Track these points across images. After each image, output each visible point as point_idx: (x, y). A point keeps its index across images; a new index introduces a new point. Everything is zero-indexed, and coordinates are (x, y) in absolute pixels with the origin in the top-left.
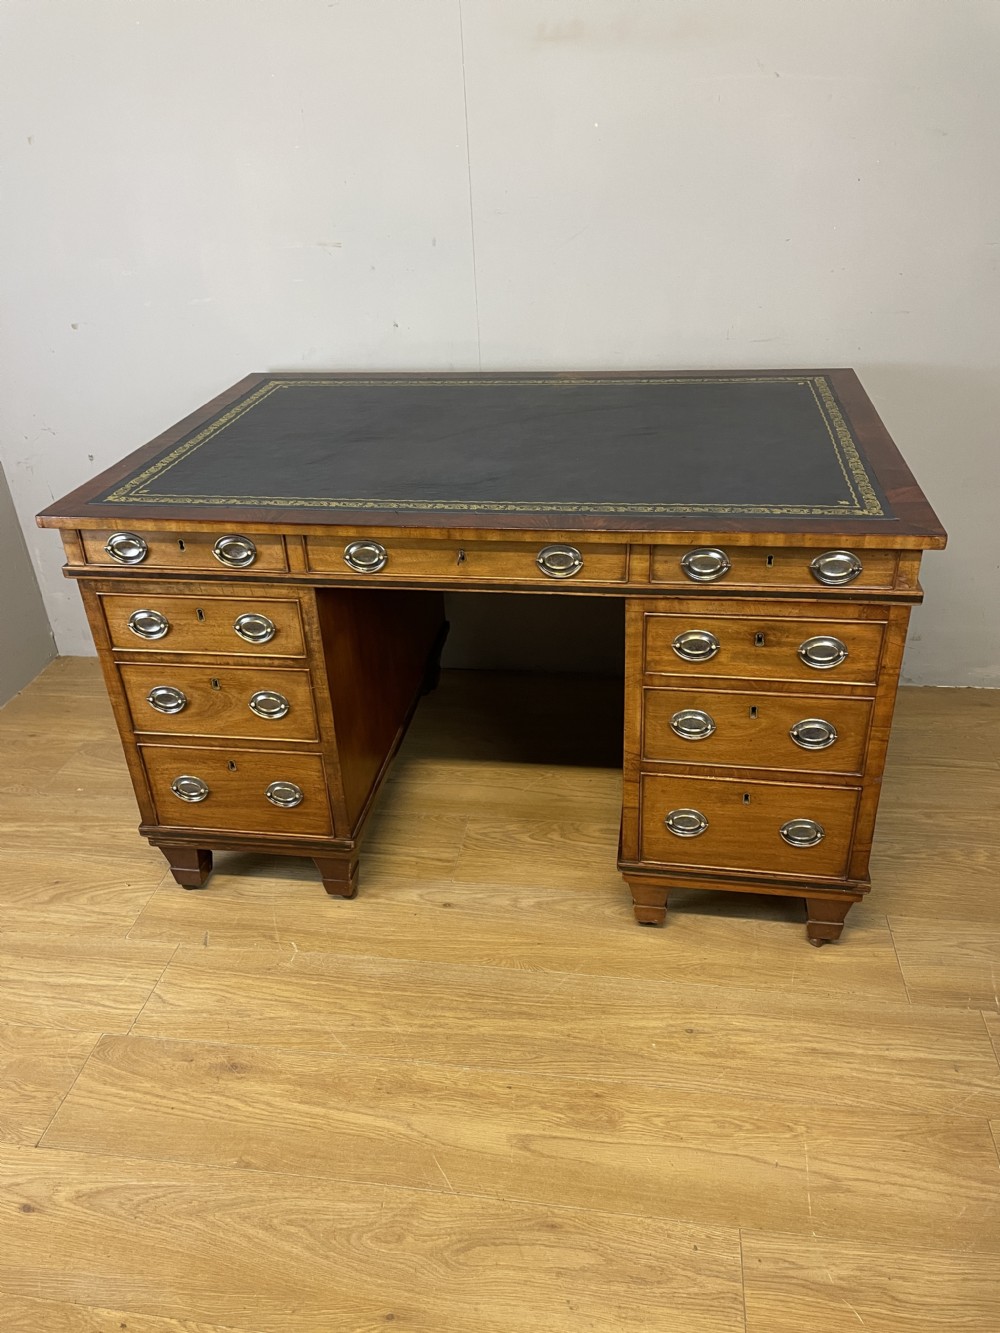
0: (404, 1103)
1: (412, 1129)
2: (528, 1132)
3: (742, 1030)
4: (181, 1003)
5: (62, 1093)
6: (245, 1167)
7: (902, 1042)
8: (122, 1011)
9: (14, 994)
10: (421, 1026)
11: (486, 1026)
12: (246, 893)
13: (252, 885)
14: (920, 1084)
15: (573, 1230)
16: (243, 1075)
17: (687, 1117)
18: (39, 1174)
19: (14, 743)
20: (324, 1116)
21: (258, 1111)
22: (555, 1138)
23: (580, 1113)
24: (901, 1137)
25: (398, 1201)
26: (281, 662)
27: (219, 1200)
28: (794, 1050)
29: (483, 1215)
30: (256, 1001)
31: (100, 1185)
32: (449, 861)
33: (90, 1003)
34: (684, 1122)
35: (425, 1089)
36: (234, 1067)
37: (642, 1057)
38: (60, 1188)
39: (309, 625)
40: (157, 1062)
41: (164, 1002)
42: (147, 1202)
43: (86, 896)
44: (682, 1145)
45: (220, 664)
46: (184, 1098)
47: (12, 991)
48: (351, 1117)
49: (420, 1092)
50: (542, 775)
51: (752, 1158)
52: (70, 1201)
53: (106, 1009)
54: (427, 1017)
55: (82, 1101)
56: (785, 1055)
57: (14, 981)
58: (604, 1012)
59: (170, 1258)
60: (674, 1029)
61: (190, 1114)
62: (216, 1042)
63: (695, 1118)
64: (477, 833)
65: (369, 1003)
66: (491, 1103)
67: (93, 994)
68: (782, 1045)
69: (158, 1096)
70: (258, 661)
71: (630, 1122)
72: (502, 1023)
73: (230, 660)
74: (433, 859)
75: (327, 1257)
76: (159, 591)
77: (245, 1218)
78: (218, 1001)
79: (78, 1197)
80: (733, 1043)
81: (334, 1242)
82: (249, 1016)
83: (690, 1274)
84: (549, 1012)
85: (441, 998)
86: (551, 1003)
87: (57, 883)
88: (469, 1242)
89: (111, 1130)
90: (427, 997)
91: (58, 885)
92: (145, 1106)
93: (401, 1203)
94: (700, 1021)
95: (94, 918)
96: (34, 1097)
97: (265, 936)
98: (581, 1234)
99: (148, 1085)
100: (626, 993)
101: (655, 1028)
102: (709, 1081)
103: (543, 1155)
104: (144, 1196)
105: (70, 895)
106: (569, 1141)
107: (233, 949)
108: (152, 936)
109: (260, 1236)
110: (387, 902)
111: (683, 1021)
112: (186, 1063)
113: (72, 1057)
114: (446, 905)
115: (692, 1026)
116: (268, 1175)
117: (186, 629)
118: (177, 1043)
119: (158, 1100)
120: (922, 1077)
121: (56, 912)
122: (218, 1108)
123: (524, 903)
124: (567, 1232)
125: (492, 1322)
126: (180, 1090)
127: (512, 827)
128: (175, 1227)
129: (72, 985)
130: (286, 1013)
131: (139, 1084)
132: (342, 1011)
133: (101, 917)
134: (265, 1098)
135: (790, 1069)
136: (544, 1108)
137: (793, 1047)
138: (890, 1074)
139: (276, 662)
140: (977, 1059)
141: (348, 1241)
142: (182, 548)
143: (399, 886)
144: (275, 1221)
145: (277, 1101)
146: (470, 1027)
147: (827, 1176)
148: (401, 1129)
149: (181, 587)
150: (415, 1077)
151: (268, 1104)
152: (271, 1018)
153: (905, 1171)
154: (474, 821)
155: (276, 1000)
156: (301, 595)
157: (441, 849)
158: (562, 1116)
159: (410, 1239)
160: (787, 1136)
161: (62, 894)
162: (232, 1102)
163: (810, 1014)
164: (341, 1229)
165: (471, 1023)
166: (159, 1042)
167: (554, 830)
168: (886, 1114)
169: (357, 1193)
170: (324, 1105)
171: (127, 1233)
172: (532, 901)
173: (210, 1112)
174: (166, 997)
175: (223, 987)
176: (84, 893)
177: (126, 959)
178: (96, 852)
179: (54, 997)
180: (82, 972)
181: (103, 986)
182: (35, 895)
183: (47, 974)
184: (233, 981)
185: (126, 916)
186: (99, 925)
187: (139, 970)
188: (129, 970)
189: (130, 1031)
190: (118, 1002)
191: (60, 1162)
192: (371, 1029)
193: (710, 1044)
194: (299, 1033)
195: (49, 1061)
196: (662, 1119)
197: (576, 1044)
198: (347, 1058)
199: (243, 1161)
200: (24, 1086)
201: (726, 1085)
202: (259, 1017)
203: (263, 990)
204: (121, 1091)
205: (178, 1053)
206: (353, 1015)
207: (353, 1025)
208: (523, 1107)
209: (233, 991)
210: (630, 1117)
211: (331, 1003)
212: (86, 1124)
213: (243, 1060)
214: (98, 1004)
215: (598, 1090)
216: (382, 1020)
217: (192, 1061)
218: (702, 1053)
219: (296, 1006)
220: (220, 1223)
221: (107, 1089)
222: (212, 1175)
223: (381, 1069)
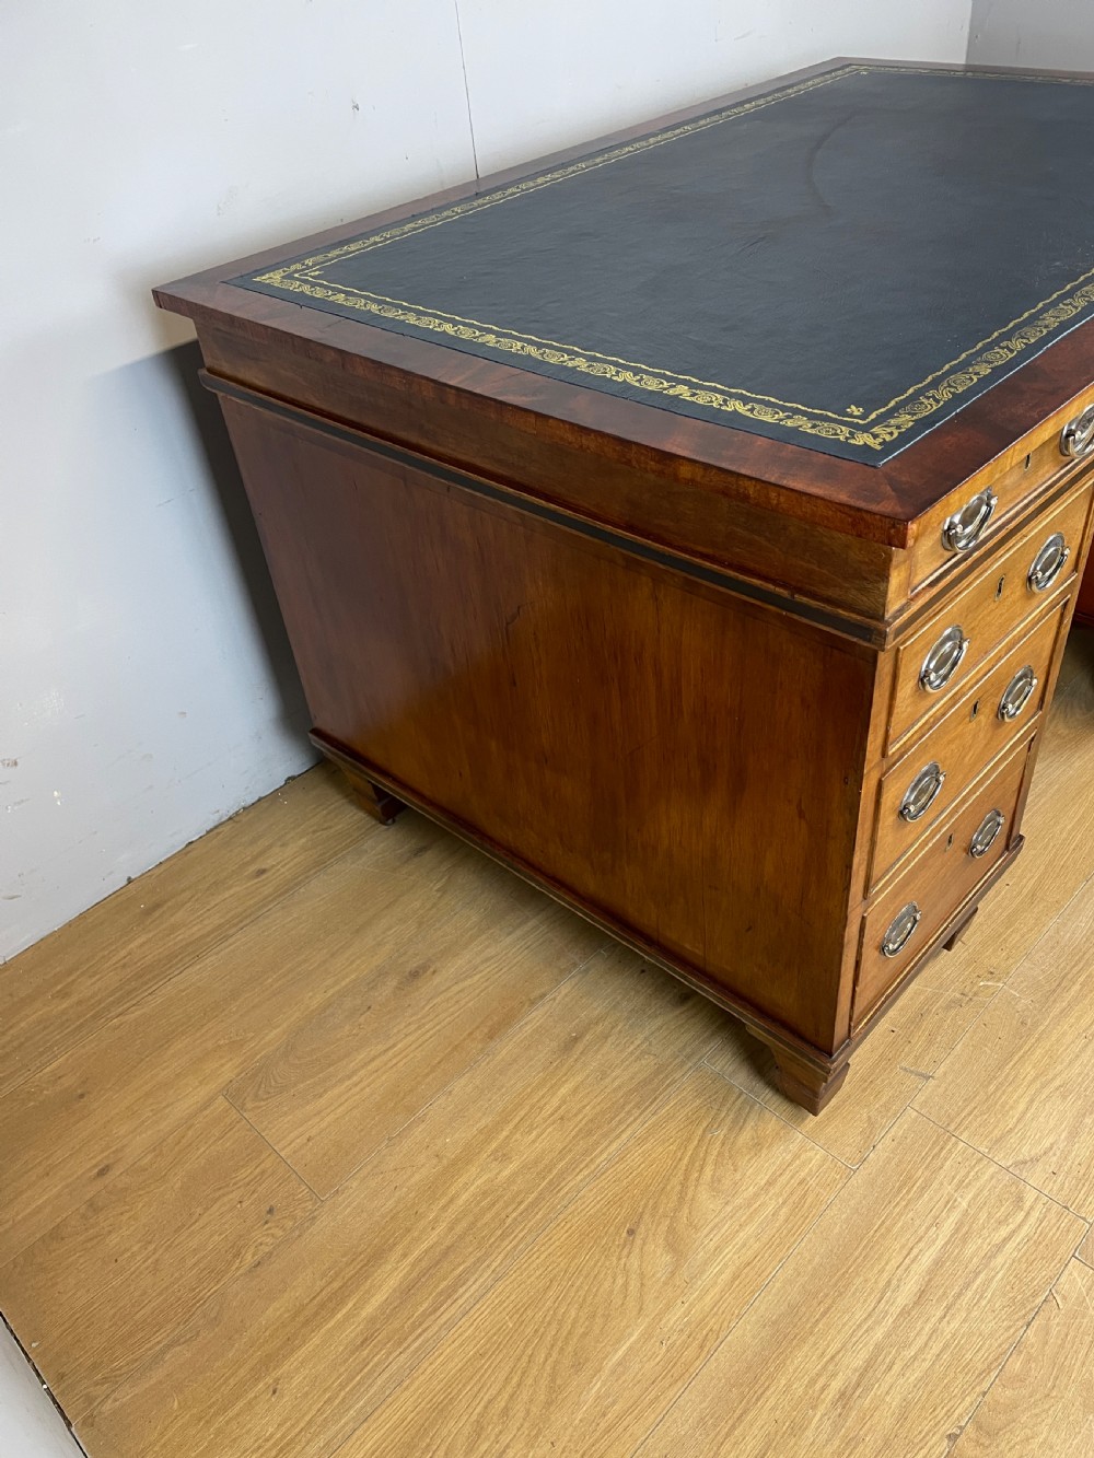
4: (1047, 1143)
8: (1033, 1219)
9: (906, 1366)
33: (990, 1256)
41: (1034, 1160)
43: (703, 1195)
47: (896, 1368)
53: (1016, 1240)
57: (869, 1365)
67: (970, 1249)
87: (631, 1232)
95: (770, 1203)
97: (948, 1008)
105: (684, 1221)
107: (958, 1049)
108: (869, 1137)
121: (715, 1253)
129: (932, 1272)
133: (775, 1189)
174: (1025, 1152)
175: (1038, 1084)
176: (693, 1199)
177: (904, 1184)
178: (586, 1152)
179: (948, 1308)
180: (905, 1252)
181: (957, 1230)
182: (642, 1276)
183: (882, 1305)
184: (1028, 1070)
185: (796, 1157)
186: (795, 1197)
187: (942, 1173)
188: (935, 1185)
189: (1084, 1219)
190: (1006, 1219)
203: (1065, 1043)
209: (1050, 1075)
214: (999, 1248)
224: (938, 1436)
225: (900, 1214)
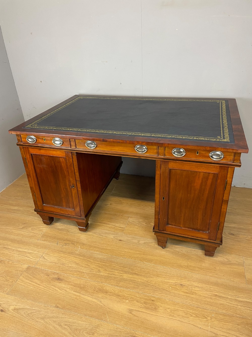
0: (100, 295)
1: (101, 303)
2: (132, 308)
3: (196, 286)
4: (48, 259)
5: (16, 280)
7: (243, 296)
8: (34, 260)
9: (9, 252)
10: (108, 274)
11: (125, 276)
18: (6, 302)
19: (21, 186)
20: (79, 296)
21: (63, 292)
22: (139, 311)
23: (146, 305)
24: (238, 324)
25: (94, 323)
27: (49, 315)
28: (210, 294)
29: (116, 331)
30: (67, 261)
31: (20, 307)
32: (123, 228)
33: (27, 257)
34: (176, 312)
35: (106, 292)
36: (59, 279)
37: (167, 291)
38: (11, 306)
40: (40, 275)
41: (45, 259)
42: (31, 313)
43: (31, 228)
44: (174, 318)
46: (45, 286)
48: (86, 297)
50: (151, 206)
51: (194, 325)
52: (12, 310)
53: (30, 259)
54: (110, 271)
55: (20, 283)
56: (208, 296)
58: (158, 276)
59: (34, 330)
60: (177, 284)
61: (45, 291)
62: (55, 271)
63: (179, 311)
64: (131, 221)
65: (96, 265)
66: (124, 299)
67: (28, 255)
68: (207, 292)
69: (39, 284)
71: (161, 309)
72: (131, 276)
74: (119, 227)
77: (54, 322)
78: (58, 260)
80: (193, 290)
81: (76, 332)
82: (65, 265)
84: (143, 274)
85: (115, 267)
86: (144, 272)
89: (26, 292)
90: (111, 266)
91: (25, 224)
92: (35, 287)
93: (95, 324)
94: (184, 282)
95: (32, 234)
96: (9, 281)
97: (72, 244)
99: (36, 281)
100: (165, 271)
101: (171, 283)
102: (185, 300)
103: (135, 316)
104: (30, 312)
105: (27, 227)
106: (143, 313)
107: (64, 246)
108: (45, 240)
109: (57, 327)
111: (180, 282)
112: (47, 276)
113: (20, 271)
114: (120, 240)
115: (182, 283)
116: (62, 310)
118: (46, 270)
119: (39, 286)
120: (247, 307)
121: (23, 231)
122: (53, 290)
123: (141, 242)
126: (44, 283)
127: (141, 220)
128: (37, 321)
129: (23, 251)
130: (74, 265)
131: (34, 280)
132: (88, 267)
133: (33, 234)
134: (65, 289)
135: (208, 300)
136: (137, 302)
137: (210, 293)
138: (237, 305)
141: (80, 332)
143: (109, 234)
144: (62, 324)
145: (68, 290)
146: (121, 276)
147: (214, 333)
148: (99, 303)
150: (104, 288)
151: (66, 291)
152: (70, 267)
154: (131, 217)
155: (72, 262)
157: (121, 225)
158: (142, 305)
159: (96, 334)
160: (205, 320)
161: (25, 227)
162: (57, 289)
163: (217, 284)
164: (79, 329)
165: (121, 275)
166: (41, 270)
167: (152, 222)
168: (235, 317)
169: (84, 319)
170: (80, 293)
171: (25, 321)
172: (143, 242)
173: (51, 291)
174: (45, 257)
175: (59, 256)
177: (37, 246)
179: (18, 254)
180: (26, 248)
181: (30, 253)
182: (19, 226)
183: (18, 248)
184: (62, 255)
185: (39, 234)
187: (40, 249)
188: (37, 249)
189: (35, 266)
190: (33, 257)
191: (12, 299)
192: (95, 273)
193: (186, 290)
194: (77, 272)
195: (14, 271)
196: (170, 310)
197: (149, 285)
198: (87, 280)
199: (57, 306)
200: (7, 277)
201: (190, 302)
202: (67, 266)
203: (70, 258)
204: (30, 282)
205: (45, 273)
206: (91, 268)
207: (91, 271)
208: (132, 301)
209: (62, 258)
210: (161, 308)
211: (86, 264)
212: (20, 290)
213: (61, 277)
214: (29, 257)
215: (152, 299)
216: (98, 271)
217: (48, 276)
218: (184, 292)
219: (77, 264)
220: (48, 322)
221: (27, 281)
222: (48, 308)
223: (96, 285)
225: (32, 246)
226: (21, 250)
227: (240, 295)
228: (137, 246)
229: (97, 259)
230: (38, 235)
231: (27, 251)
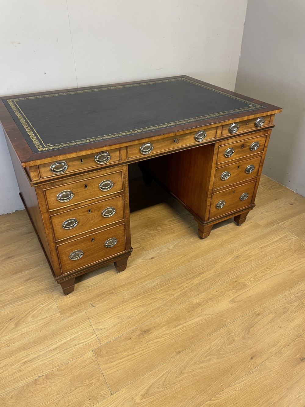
0: (199, 310)
1: (207, 315)
2: (231, 298)
3: (246, 251)
4: (107, 326)
5: (100, 375)
6: (179, 353)
8: (91, 340)
10: (181, 290)
11: (196, 281)
12: (89, 286)
13: (88, 282)
14: (284, 244)
15: (263, 312)
16: (150, 332)
17: (256, 275)
18: (123, 401)
20: (184, 327)
21: (166, 337)
22: (238, 296)
23: (236, 288)
24: (292, 255)
25: (224, 333)
26: (114, 195)
27: (183, 365)
28: (259, 249)
29: (244, 322)
30: (130, 311)
31: (145, 388)
32: (139, 247)
33: (75, 345)
35: (199, 305)
36: (145, 332)
37: (235, 268)
38: (135, 399)
39: (125, 178)
40: (121, 346)
41: (101, 329)
42: (165, 381)
43: (30, 317)
44: (261, 281)
45: (92, 203)
46: (141, 349)
47: (40, 360)
48: (190, 322)
49: (199, 306)
50: (138, 214)
51: (275, 275)
52: (142, 399)
53: (84, 343)
54: (180, 288)
55: (110, 372)
56: (258, 252)
57: (35, 358)
58: (216, 263)
59: (188, 389)
60: (234, 258)
61: (148, 352)
62: (131, 329)
65: (162, 293)
66: (217, 298)
67: (73, 342)
68: (256, 250)
69: (132, 354)
70: (106, 197)
72: (199, 278)
73: (96, 200)
75: (224, 357)
76: (71, 181)
77: (195, 364)
78: (118, 319)
79: (143, 396)
80: (247, 254)
81: (221, 353)
82: (133, 316)
83: (290, 305)
84: (205, 270)
85: (178, 281)
86: (203, 267)
87: (11, 319)
88: (248, 329)
89: (130, 372)
90: (174, 283)
91: (13, 320)
92: (132, 359)
95: (42, 322)
96: (92, 383)
97: (110, 294)
98: (265, 312)
99: (125, 354)
100: (216, 256)
101: (230, 260)
102: (252, 265)
103: (240, 301)
104: (162, 381)
105: (22, 320)
106: (242, 295)
107: (105, 303)
108: (72, 315)
109: (203, 365)
110: (135, 266)
111: (234, 255)
112: (130, 340)
114: (152, 258)
115: (236, 256)
116: (187, 350)
117: (80, 193)
118: (120, 337)
119: (133, 355)
121: (23, 328)
122: (154, 344)
123: (171, 248)
124: (262, 313)
125: (271, 342)
126: (137, 348)
127: (146, 231)
128: (180, 381)
129: (62, 345)
130: (141, 309)
131: (122, 355)
132: (156, 300)
133: (44, 320)
134: (163, 333)
135: (262, 254)
136: (229, 291)
138: (278, 245)
139: (112, 196)
140: (287, 234)
141: (224, 350)
142: (82, 161)
143: (134, 260)
144: (202, 359)
145: (167, 332)
146: (192, 284)
147: (290, 270)
148: (205, 317)
149: (80, 177)
150: (194, 303)
151: (166, 334)
152: (140, 313)
153: (299, 261)
155: (135, 308)
156: (123, 168)
158: (234, 290)
159: (236, 339)
160: (276, 267)
161: (19, 321)
162: (155, 341)
163: (253, 241)
164: (219, 348)
166: (114, 341)
167: (157, 227)
168: (285, 252)
169: (213, 338)
170: (181, 324)
171: (169, 393)
172: (172, 246)
173: (153, 347)
174: (100, 327)
175: (115, 314)
176: (27, 317)
177: (71, 326)
178: (14, 302)
179: (59, 352)
180: (60, 339)
181: (73, 338)
182: (6, 328)
183: (47, 348)
184: (116, 311)
185: (54, 314)
186: (47, 322)
187: (80, 326)
188: (77, 328)
189: (101, 344)
190: (85, 339)
191: (125, 392)
192: (169, 299)
193: (243, 257)
194: (152, 311)
195: (84, 370)
196: (252, 278)
197: (219, 273)
198: (172, 310)
199: (177, 352)
200: (84, 383)
201: (255, 264)
202: (136, 315)
203: (128, 308)
204: (119, 361)
205: (124, 339)
206: (161, 299)
207: (164, 301)
208: (224, 294)
209: (119, 313)
210: (247, 282)
211: (151, 299)
212: (120, 377)
213: (146, 328)
214: (79, 344)
215: (234, 280)
216: (170, 295)
217: (131, 338)
218: (244, 260)
219: (143, 306)
220: (190, 370)
221: (114, 363)
222: (173, 361)
223: (184, 306)
224: (37, 375)
225: (65, 332)
226: (56, 346)
227: (272, 238)
228: (172, 253)
229: (154, 287)
230: (54, 316)
231: (65, 341)
